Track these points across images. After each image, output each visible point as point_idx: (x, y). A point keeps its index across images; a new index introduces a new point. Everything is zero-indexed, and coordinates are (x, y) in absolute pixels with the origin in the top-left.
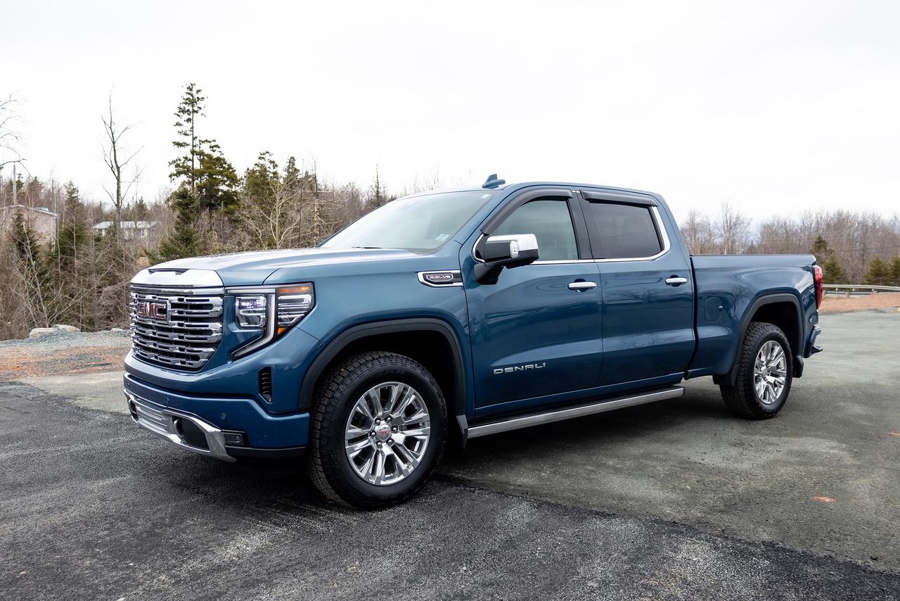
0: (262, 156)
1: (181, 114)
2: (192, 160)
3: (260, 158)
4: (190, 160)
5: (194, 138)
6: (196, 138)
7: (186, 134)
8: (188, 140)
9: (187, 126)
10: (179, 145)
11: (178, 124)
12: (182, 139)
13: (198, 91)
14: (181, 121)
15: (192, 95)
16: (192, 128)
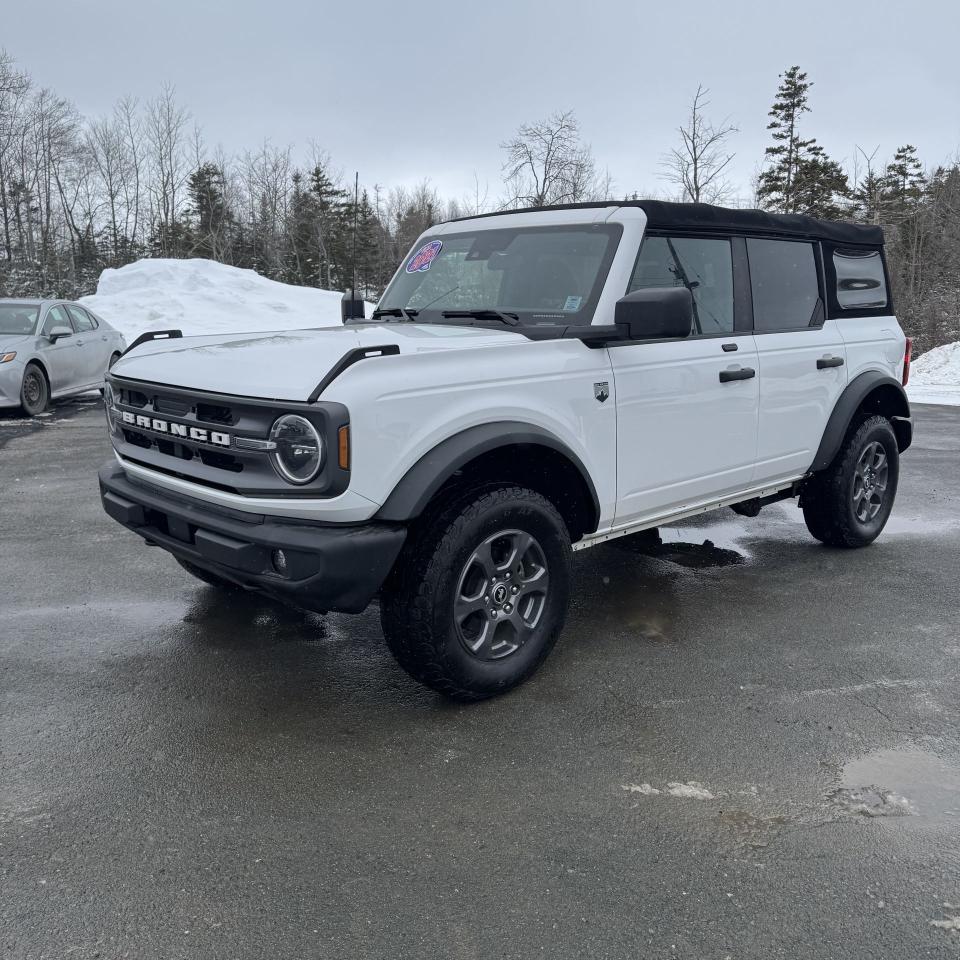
0: (902, 154)
1: (779, 111)
2: (789, 170)
3: (898, 157)
4: (785, 170)
5: (792, 141)
6: (797, 139)
7: (782, 136)
8: (786, 143)
9: (785, 125)
10: (773, 151)
11: (774, 125)
12: (776, 144)
13: (802, 77)
14: (778, 121)
15: (794, 84)
16: (792, 126)
